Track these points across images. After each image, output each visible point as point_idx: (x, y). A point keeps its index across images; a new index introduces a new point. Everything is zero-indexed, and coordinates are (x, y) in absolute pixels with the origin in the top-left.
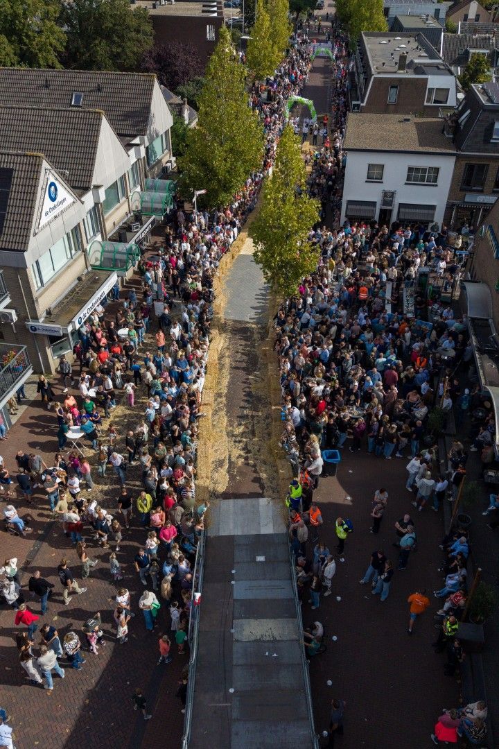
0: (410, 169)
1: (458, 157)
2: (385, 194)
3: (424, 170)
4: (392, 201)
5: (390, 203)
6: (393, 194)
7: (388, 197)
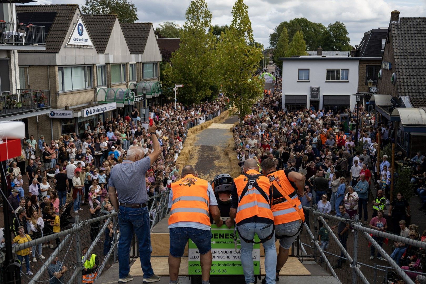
0: (328, 72)
1: (361, 62)
2: (312, 89)
3: (338, 72)
4: (317, 95)
5: (317, 96)
6: (318, 89)
7: (315, 91)
